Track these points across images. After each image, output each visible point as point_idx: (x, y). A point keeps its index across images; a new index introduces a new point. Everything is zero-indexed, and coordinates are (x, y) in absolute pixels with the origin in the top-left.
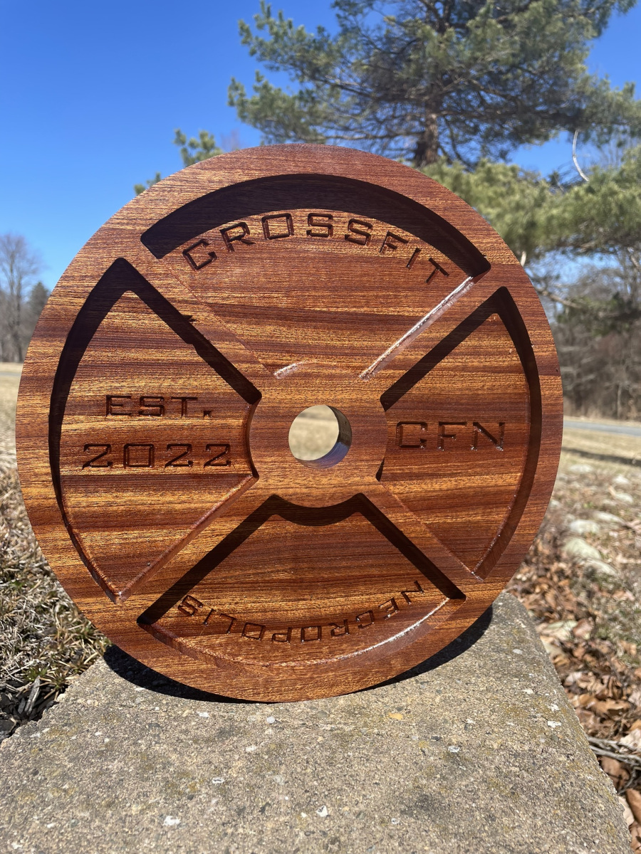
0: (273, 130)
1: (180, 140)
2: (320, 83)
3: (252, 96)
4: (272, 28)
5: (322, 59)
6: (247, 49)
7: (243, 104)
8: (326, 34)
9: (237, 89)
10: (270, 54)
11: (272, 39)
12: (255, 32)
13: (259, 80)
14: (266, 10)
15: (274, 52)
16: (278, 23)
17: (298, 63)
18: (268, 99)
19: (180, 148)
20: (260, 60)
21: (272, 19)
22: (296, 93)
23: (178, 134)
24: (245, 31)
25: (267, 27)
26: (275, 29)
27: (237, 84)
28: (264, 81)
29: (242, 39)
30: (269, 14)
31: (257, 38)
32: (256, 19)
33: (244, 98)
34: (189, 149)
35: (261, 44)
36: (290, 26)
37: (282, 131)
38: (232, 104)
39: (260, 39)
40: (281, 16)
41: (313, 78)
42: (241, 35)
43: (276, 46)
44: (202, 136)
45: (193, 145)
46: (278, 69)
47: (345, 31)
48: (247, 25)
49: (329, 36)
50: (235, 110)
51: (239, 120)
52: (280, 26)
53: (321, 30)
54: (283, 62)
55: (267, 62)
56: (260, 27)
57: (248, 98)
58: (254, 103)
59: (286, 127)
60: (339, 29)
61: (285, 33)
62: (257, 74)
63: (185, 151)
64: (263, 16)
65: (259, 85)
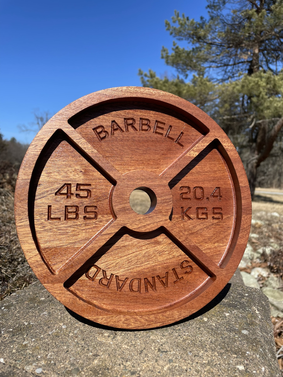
0: (181, 67)
1: (140, 73)
2: (202, 43)
3: (171, 53)
4: (179, 21)
5: (202, 33)
6: (169, 32)
7: (167, 57)
8: (204, 20)
9: (164, 51)
10: (178, 33)
11: (179, 26)
12: (172, 24)
13: (174, 45)
14: (177, 14)
15: (180, 32)
16: (182, 19)
17: (191, 36)
18: (178, 54)
19: (140, 77)
20: (174, 37)
21: (179, 18)
22: (191, 49)
23: (140, 71)
24: (168, 24)
25: (177, 22)
26: (181, 22)
27: (165, 48)
28: (177, 46)
29: (167, 28)
30: (178, 16)
31: (173, 27)
32: (173, 19)
33: (168, 55)
34: (144, 77)
35: (175, 29)
36: (188, 19)
37: (185, 67)
38: (163, 58)
39: (174, 27)
40: (183, 16)
41: (199, 42)
42: (166, 26)
43: (181, 29)
44: (150, 71)
45: (146, 75)
46: (182, 39)
47: (212, 18)
48: (169, 22)
49: (206, 20)
50: (164, 60)
51: (165, 64)
52: (183, 20)
53: (202, 18)
54: (185, 36)
55: (178, 37)
56: (174, 22)
57: (170, 54)
58: (172, 56)
59: (187, 65)
60: (210, 17)
61: (185, 23)
62: (174, 42)
63: (142, 78)
64: (175, 17)
65: (174, 48)
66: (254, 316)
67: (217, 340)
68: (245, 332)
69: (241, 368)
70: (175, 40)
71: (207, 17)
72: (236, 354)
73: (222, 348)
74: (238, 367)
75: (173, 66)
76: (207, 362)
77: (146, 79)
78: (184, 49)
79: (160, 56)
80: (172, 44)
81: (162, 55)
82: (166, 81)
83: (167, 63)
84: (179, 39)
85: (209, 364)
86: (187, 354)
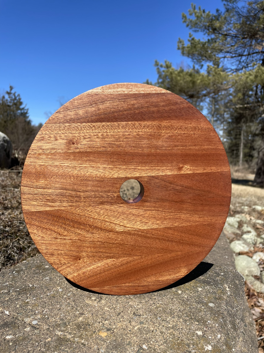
0: (196, 58)
1: (157, 64)
2: (217, 34)
3: (187, 44)
4: (195, 14)
5: (217, 24)
6: (185, 24)
7: (183, 48)
8: (220, 12)
9: (181, 42)
10: (194, 25)
11: (196, 19)
12: (188, 17)
13: (190, 37)
14: (193, 7)
15: (196, 24)
16: (198, 11)
17: (207, 27)
18: (194, 44)
19: (156, 68)
20: (191, 28)
21: (196, 11)
22: (207, 40)
23: (156, 62)
24: (184, 17)
25: (194, 14)
26: (197, 14)
27: (181, 39)
28: (192, 37)
29: (183, 20)
30: (195, 9)
31: (189, 19)
32: (189, 11)
33: (184, 46)
34: (160, 68)
35: (191, 21)
36: (204, 12)
37: (200, 57)
38: (179, 49)
39: (191, 19)
40: (200, 9)
41: (214, 33)
42: (183, 19)
43: (197, 21)
44: (166, 62)
45: (161, 66)
46: (198, 31)
47: (227, 10)
48: (185, 14)
49: (221, 12)
50: (180, 51)
51: (182, 55)
52: (200, 13)
53: (217, 11)
54: (200, 28)
55: (194, 29)
56: (191, 14)
57: (186, 46)
58: (188, 47)
59: (202, 56)
60: (225, 10)
61: (201, 15)
62: (190, 34)
63: (158, 69)
64: (192, 10)
65: (190, 39)
66: (224, 292)
67: (185, 309)
68: (211, 305)
69: (200, 333)
70: (191, 32)
71: (223, 10)
72: (198, 322)
73: (187, 316)
74: (197, 332)
75: (188, 56)
76: (172, 326)
77: (162, 69)
78: (199, 40)
79: (177, 47)
80: (188, 36)
81: (178, 46)
82: (182, 71)
83: (183, 54)
84: (195, 31)
85: (173, 328)
86: (157, 319)
